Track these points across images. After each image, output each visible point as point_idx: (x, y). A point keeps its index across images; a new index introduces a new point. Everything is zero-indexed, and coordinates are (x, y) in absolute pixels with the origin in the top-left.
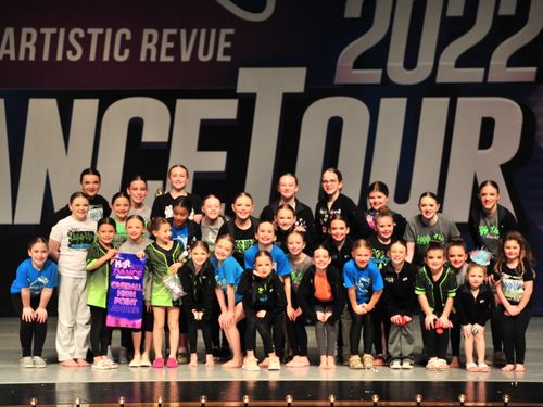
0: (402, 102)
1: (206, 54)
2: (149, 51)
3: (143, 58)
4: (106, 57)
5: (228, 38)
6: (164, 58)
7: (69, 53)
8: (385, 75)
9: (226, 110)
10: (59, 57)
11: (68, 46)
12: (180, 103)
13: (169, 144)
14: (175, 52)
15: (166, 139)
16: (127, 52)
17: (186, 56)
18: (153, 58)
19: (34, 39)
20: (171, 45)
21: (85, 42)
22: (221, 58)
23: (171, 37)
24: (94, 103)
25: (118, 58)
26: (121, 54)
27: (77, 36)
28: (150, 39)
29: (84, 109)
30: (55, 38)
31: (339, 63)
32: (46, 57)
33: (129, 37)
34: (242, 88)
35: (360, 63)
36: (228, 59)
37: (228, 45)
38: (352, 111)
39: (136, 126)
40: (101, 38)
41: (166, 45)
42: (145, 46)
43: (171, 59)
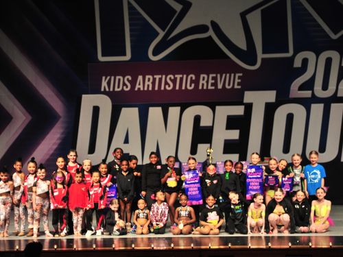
0: (321, 106)
1: (229, 85)
2: (203, 85)
3: (200, 88)
4: (183, 88)
5: (239, 78)
6: (210, 87)
7: (167, 86)
8: (313, 94)
9: (239, 110)
10: (162, 88)
11: (166, 83)
12: (218, 108)
13: (213, 127)
14: (215, 84)
15: (211, 125)
16: (193, 85)
17: (220, 86)
18: (205, 88)
19: (151, 80)
20: (213, 81)
21: (174, 81)
22: (236, 87)
23: (213, 78)
24: (178, 109)
25: (189, 88)
26: (191, 86)
27: (170, 78)
28: (204, 79)
29: (174, 111)
30: (160, 80)
31: (292, 88)
32: (156, 88)
33: (194, 78)
34: (246, 100)
35: (301, 88)
36: (239, 87)
37: (240, 81)
38: (298, 110)
39: (197, 119)
40: (181, 79)
41: (211, 81)
42: (201, 82)
43: (213, 88)
